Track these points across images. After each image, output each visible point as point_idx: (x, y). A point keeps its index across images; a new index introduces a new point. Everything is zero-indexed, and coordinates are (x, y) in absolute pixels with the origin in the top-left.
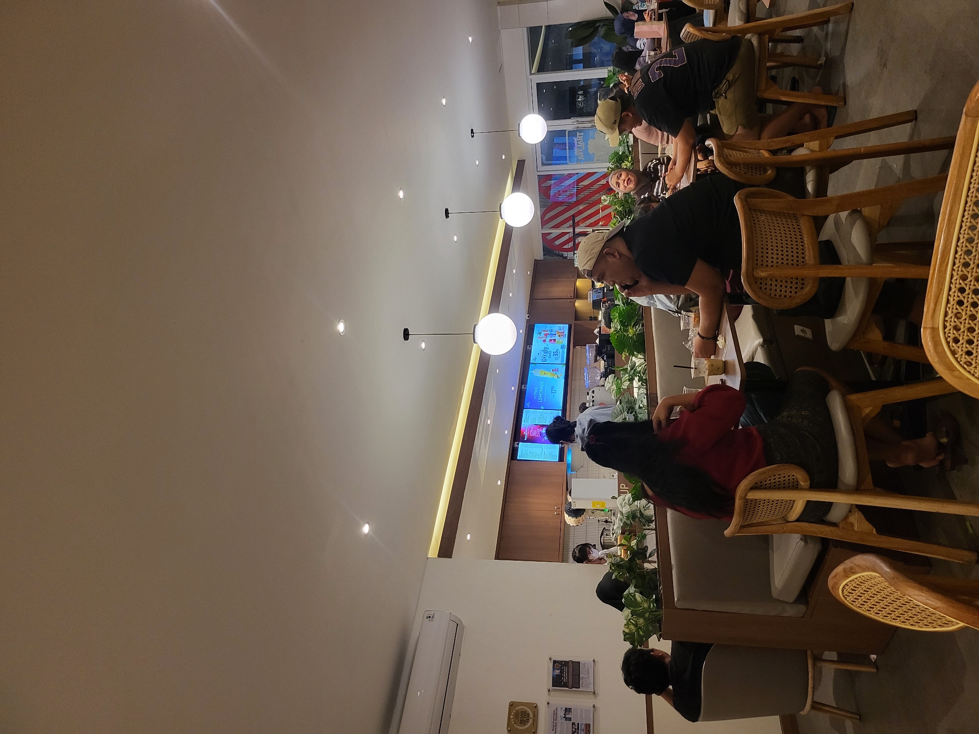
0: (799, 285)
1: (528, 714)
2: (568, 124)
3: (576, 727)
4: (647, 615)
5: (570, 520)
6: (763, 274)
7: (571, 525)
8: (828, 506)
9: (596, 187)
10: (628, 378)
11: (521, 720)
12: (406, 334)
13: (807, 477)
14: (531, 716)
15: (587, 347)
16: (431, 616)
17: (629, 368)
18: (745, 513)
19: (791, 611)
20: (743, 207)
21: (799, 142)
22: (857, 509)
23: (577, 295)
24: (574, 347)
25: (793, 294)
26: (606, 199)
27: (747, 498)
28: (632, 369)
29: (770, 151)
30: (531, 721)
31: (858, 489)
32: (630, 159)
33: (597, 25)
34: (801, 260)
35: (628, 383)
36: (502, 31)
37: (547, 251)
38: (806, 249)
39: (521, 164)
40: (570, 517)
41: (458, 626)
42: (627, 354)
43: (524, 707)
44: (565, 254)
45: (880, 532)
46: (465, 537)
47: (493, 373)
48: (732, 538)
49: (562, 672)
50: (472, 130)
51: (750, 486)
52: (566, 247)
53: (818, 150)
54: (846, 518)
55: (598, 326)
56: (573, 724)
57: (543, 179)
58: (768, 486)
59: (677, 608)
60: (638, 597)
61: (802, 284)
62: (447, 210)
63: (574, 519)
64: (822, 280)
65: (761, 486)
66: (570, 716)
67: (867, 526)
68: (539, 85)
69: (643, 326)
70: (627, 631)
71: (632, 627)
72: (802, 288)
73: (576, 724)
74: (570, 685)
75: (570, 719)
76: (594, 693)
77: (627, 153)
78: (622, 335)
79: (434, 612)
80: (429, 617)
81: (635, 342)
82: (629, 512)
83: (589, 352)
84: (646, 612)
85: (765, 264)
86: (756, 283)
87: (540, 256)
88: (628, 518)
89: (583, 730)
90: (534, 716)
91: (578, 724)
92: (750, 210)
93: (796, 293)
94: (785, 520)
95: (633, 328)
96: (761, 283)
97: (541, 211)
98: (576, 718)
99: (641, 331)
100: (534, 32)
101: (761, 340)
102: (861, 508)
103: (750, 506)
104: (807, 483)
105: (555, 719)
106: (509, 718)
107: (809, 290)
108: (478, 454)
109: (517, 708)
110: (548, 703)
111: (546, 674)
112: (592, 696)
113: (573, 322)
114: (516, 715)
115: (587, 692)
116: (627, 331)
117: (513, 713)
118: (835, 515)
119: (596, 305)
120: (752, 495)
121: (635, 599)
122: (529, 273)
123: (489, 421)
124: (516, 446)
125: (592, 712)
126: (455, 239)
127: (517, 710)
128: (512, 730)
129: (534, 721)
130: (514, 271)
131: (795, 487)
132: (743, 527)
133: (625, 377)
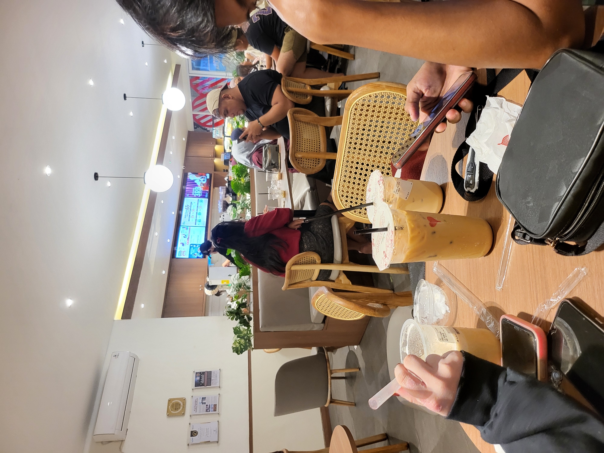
0: (317, 162)
1: (180, 404)
3: (209, 407)
4: (246, 337)
5: (208, 292)
6: (299, 156)
7: (209, 295)
8: (329, 272)
10: (240, 207)
11: (175, 408)
12: (96, 177)
13: (320, 258)
14: (182, 404)
15: (220, 188)
16: (117, 355)
17: (241, 202)
18: (290, 277)
19: (316, 328)
20: (291, 119)
21: (324, 83)
22: (343, 273)
23: (216, 155)
24: (214, 187)
25: (314, 167)
27: (291, 269)
28: (243, 202)
29: (310, 86)
30: (181, 407)
31: (342, 263)
34: (318, 149)
35: (240, 210)
37: (196, 126)
38: (321, 144)
39: (178, 67)
40: (209, 290)
41: (135, 359)
42: (240, 194)
43: (177, 401)
44: (208, 129)
45: (353, 283)
46: (140, 305)
47: (160, 203)
49: (201, 378)
50: (143, 42)
51: (292, 264)
52: (209, 124)
53: (333, 88)
54: (338, 277)
55: (227, 175)
56: (207, 405)
57: (193, 79)
58: (302, 263)
59: (261, 332)
60: (242, 328)
61: (319, 162)
62: (125, 95)
63: (211, 291)
64: (328, 160)
65: (298, 263)
66: (205, 402)
67: (348, 281)
69: (249, 177)
70: (234, 346)
71: (237, 344)
72: (318, 164)
73: (209, 405)
74: (206, 384)
75: (205, 403)
76: (220, 387)
78: (237, 182)
79: (119, 353)
80: (116, 356)
81: (245, 186)
82: (237, 284)
83: (222, 190)
84: (245, 336)
85: (301, 150)
86: (296, 160)
87: (192, 129)
88: (237, 287)
89: (212, 408)
90: (183, 405)
91: (210, 405)
92: (294, 119)
93: (315, 166)
94: (311, 280)
95: (244, 178)
96: (299, 160)
97: (192, 100)
98: (208, 402)
99: (249, 181)
101: (309, 188)
102: (345, 272)
103: (293, 274)
104: (319, 261)
105: (196, 405)
106: (168, 408)
107: (321, 166)
108: (149, 255)
109: (173, 402)
110: (192, 397)
111: (191, 380)
112: (218, 389)
113: (212, 172)
114: (172, 406)
115: (216, 387)
116: (240, 180)
117: (170, 405)
118: (333, 277)
119: (226, 162)
120: (293, 268)
121: (240, 330)
122: (184, 139)
123: (156, 234)
124: (175, 249)
125: (218, 397)
126: (131, 114)
127: (173, 403)
128: (169, 415)
129: (183, 407)
130: (174, 138)
131: (314, 263)
132: (290, 285)
133: (239, 207)
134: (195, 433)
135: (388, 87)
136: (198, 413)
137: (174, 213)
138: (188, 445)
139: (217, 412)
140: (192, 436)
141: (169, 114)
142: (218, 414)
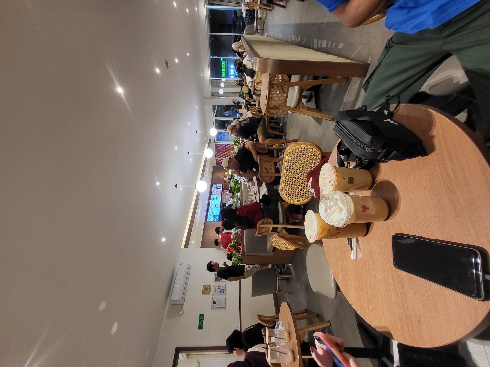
2: (223, 131)
4: (238, 258)
6: (263, 175)
8: (277, 228)
9: (231, 147)
12: (176, 186)
13: (273, 221)
15: (227, 190)
17: (236, 196)
18: (259, 230)
19: (271, 254)
20: (259, 159)
23: (225, 176)
24: (224, 190)
26: (232, 152)
29: (267, 145)
31: (283, 224)
32: (238, 142)
33: (231, 106)
34: (271, 172)
35: (236, 200)
36: (206, 105)
37: (217, 164)
38: (273, 170)
39: (210, 140)
41: (189, 266)
42: (236, 193)
43: (207, 287)
45: (289, 234)
46: (192, 242)
47: (201, 197)
48: (257, 236)
50: (197, 131)
53: (277, 146)
54: (281, 230)
55: (230, 185)
56: (220, 290)
57: (216, 145)
59: (245, 256)
60: (236, 253)
61: (272, 177)
62: (189, 152)
65: (263, 223)
67: (286, 232)
68: (215, 120)
75: (219, 289)
77: (237, 141)
78: (234, 188)
79: (182, 263)
81: (238, 189)
83: (227, 192)
85: (264, 172)
87: (215, 165)
89: (223, 291)
90: (210, 289)
92: (261, 159)
93: (270, 179)
94: (269, 232)
95: (238, 186)
96: (263, 177)
97: (215, 153)
98: (221, 288)
99: (240, 187)
100: (214, 107)
101: (266, 190)
102: (284, 228)
103: (260, 228)
105: (215, 289)
106: (203, 290)
107: (273, 179)
110: (214, 285)
111: (213, 277)
112: (225, 282)
113: (223, 184)
114: (205, 289)
116: (236, 187)
118: (279, 230)
119: (230, 179)
120: (260, 226)
122: (212, 170)
123: (199, 210)
124: (207, 217)
125: (225, 286)
126: (191, 160)
127: (205, 288)
128: (204, 293)
129: (209, 290)
130: (207, 169)
131: (270, 224)
132: (259, 234)
133: (235, 198)
134: (215, 302)
135: (304, 144)
136: (216, 293)
137: (207, 202)
138: (212, 308)
139: (225, 293)
140: (213, 304)
141: (206, 159)
142: (225, 294)
